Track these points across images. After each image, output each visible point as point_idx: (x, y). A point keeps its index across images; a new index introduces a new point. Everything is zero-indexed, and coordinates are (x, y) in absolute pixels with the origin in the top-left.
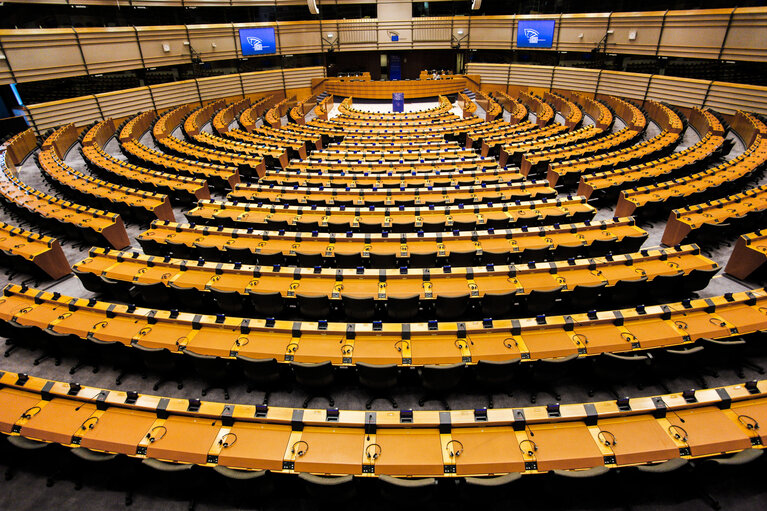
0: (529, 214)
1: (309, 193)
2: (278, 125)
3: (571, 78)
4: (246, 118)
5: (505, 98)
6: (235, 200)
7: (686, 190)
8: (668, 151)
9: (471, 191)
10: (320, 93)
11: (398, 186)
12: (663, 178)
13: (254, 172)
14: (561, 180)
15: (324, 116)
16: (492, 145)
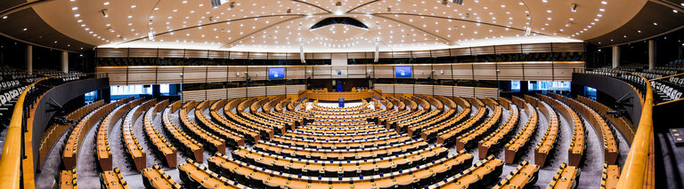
0: (418, 158)
1: (297, 150)
2: (281, 111)
3: (421, 89)
4: (266, 107)
5: (394, 100)
6: (258, 149)
7: (480, 132)
8: (468, 117)
9: (385, 149)
10: (302, 97)
11: (345, 148)
12: (470, 129)
13: (268, 135)
14: (428, 137)
15: (305, 109)
16: (392, 123)
